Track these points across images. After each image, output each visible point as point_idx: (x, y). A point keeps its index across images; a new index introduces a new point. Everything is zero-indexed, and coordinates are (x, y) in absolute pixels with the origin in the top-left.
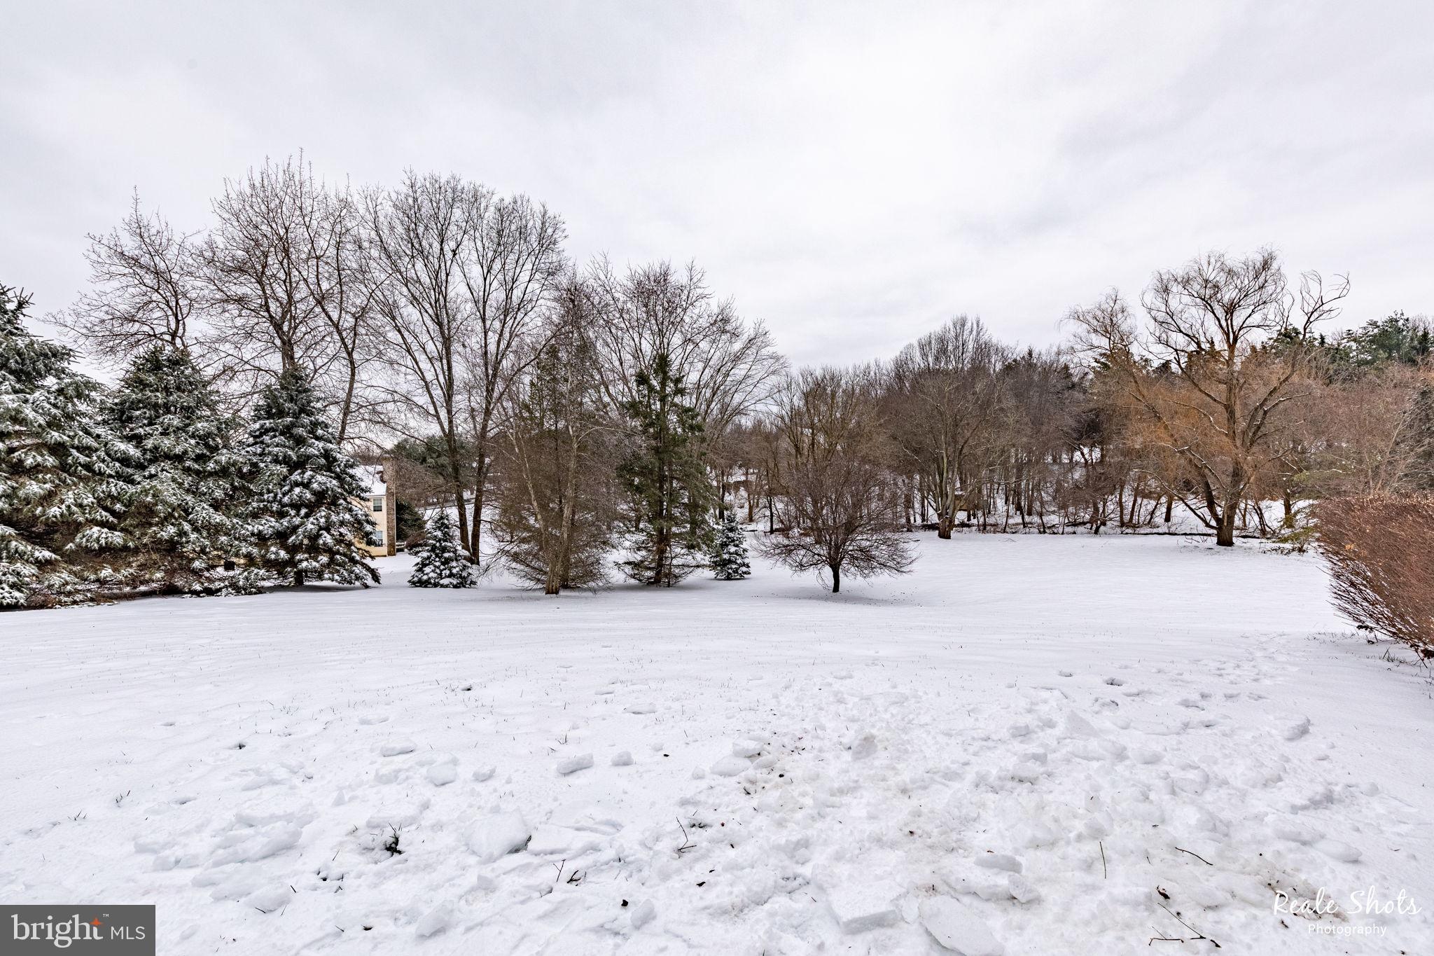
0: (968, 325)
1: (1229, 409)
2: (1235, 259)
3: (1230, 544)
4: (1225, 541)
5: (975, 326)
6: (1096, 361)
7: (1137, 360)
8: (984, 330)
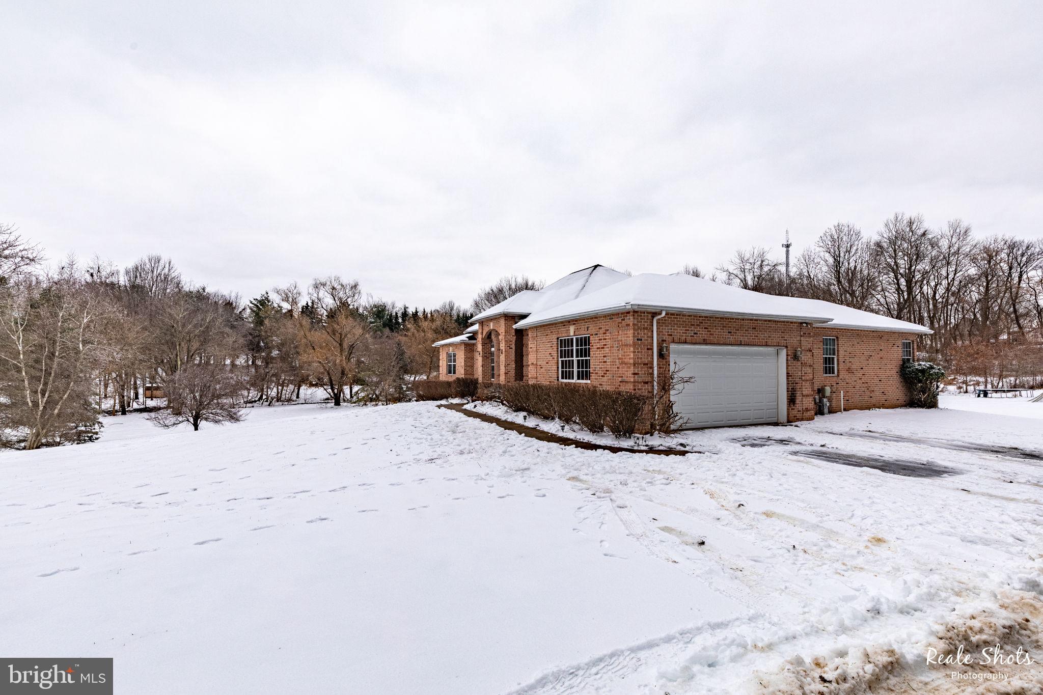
0: (162, 263)
1: (341, 345)
2: (345, 281)
3: (339, 405)
4: (337, 403)
5: (167, 266)
6: (251, 302)
7: (275, 306)
8: (174, 269)
